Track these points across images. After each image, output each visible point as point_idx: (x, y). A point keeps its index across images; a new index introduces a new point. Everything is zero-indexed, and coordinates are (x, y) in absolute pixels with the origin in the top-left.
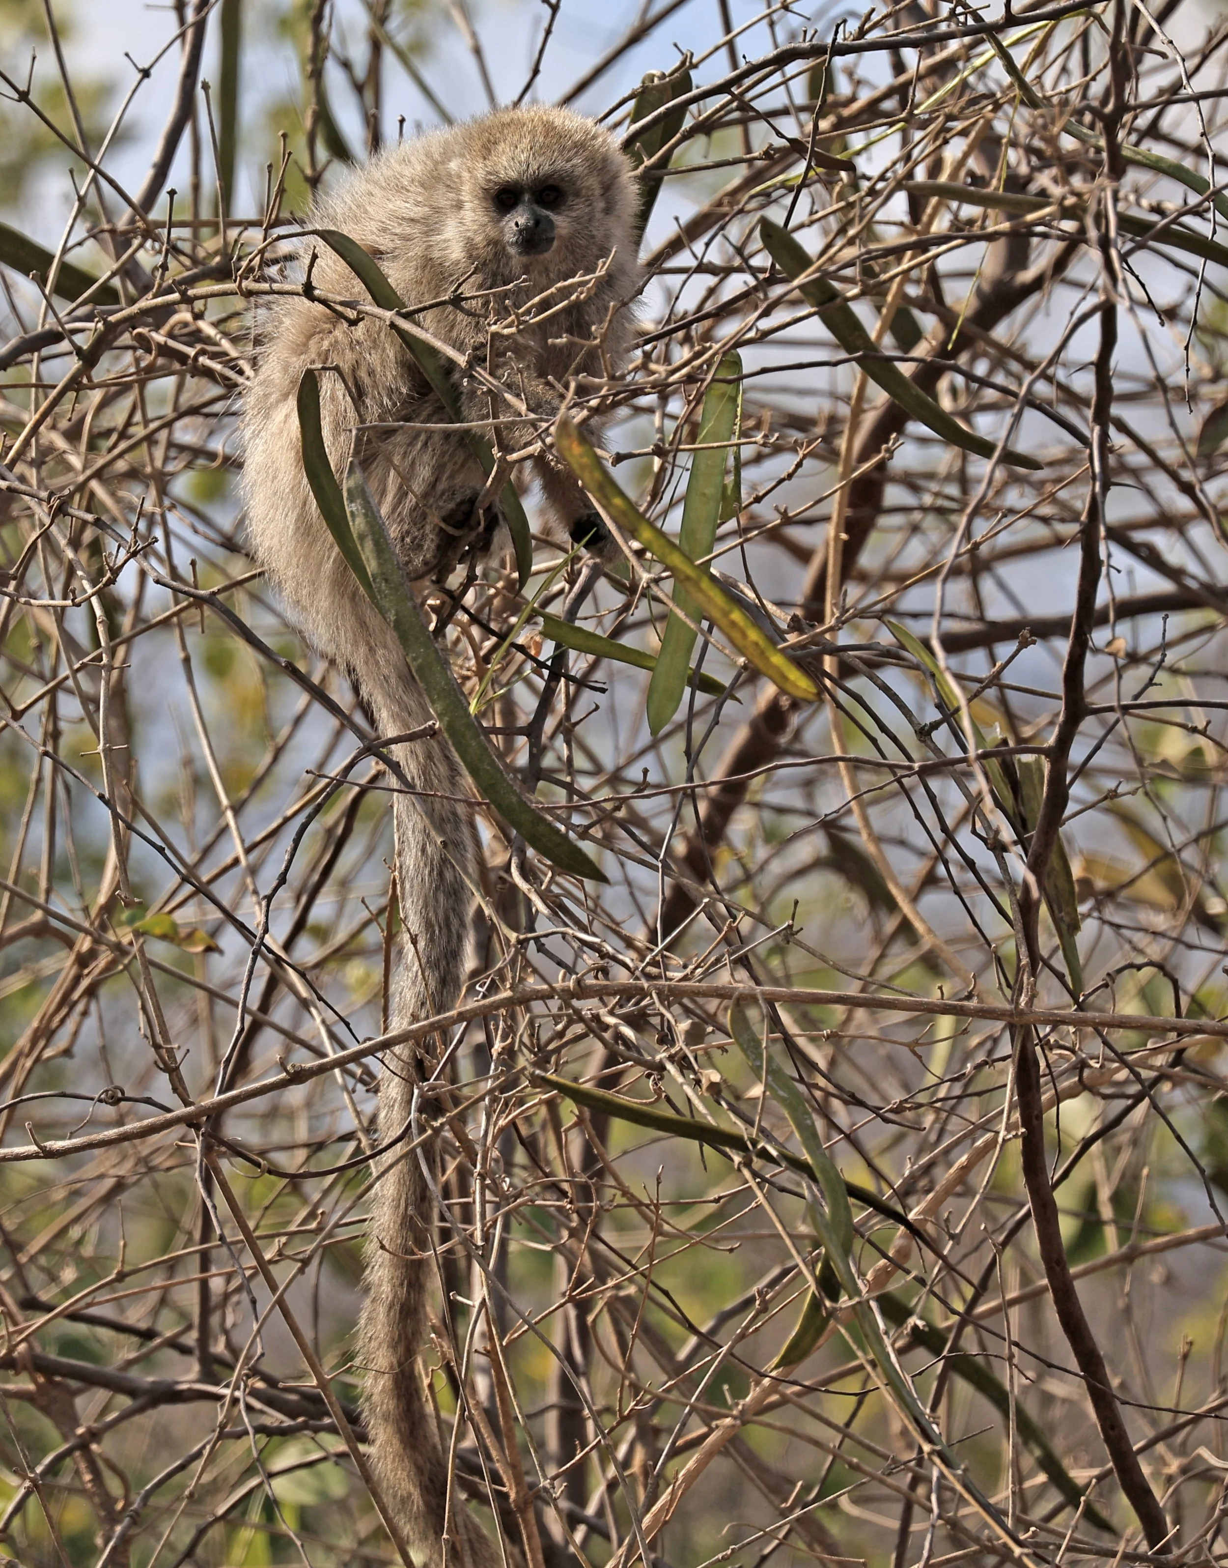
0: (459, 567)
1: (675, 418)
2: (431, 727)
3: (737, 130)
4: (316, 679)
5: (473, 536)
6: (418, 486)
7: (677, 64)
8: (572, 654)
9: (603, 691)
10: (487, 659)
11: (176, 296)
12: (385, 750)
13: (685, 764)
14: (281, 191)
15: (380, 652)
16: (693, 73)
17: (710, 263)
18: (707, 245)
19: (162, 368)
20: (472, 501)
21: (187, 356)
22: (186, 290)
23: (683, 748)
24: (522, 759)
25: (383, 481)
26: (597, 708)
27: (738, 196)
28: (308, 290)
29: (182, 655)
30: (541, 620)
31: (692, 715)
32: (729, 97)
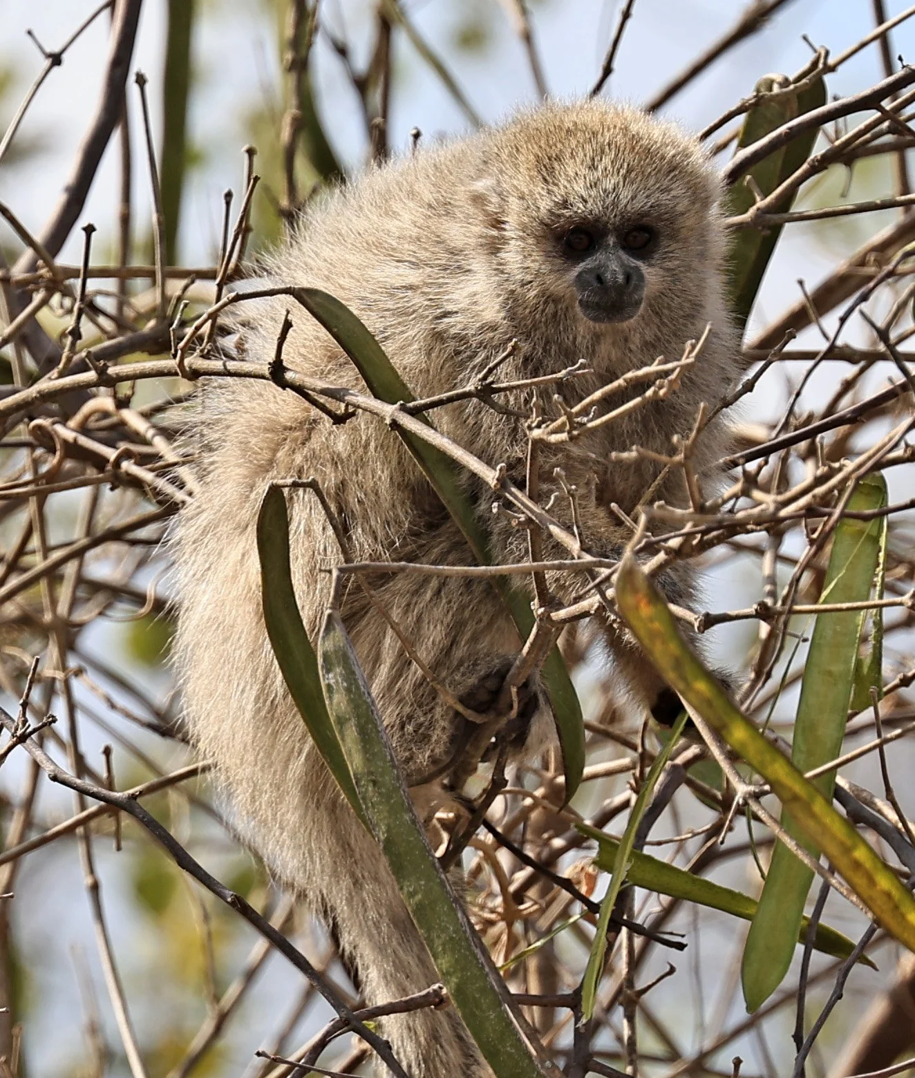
0: (481, 766)
1: (792, 562)
2: (437, 993)
3: (889, 161)
4: (276, 922)
5: (503, 722)
6: (426, 652)
7: (806, 65)
8: (639, 893)
9: (681, 947)
10: (519, 897)
11: (91, 375)
12: (371, 1025)
13: (794, 1053)
14: (244, 230)
15: (368, 887)
16: (827, 78)
17: (847, 346)
18: (843, 320)
19: (70, 474)
20: (501, 675)
21: (107, 461)
22: (106, 367)
23: (793, 1032)
24: (566, 1039)
25: (378, 644)
26: (672, 970)
27: (890, 252)
28: (277, 372)
29: (89, 881)
30: (596, 844)
31: (805, 981)
32: (879, 114)
